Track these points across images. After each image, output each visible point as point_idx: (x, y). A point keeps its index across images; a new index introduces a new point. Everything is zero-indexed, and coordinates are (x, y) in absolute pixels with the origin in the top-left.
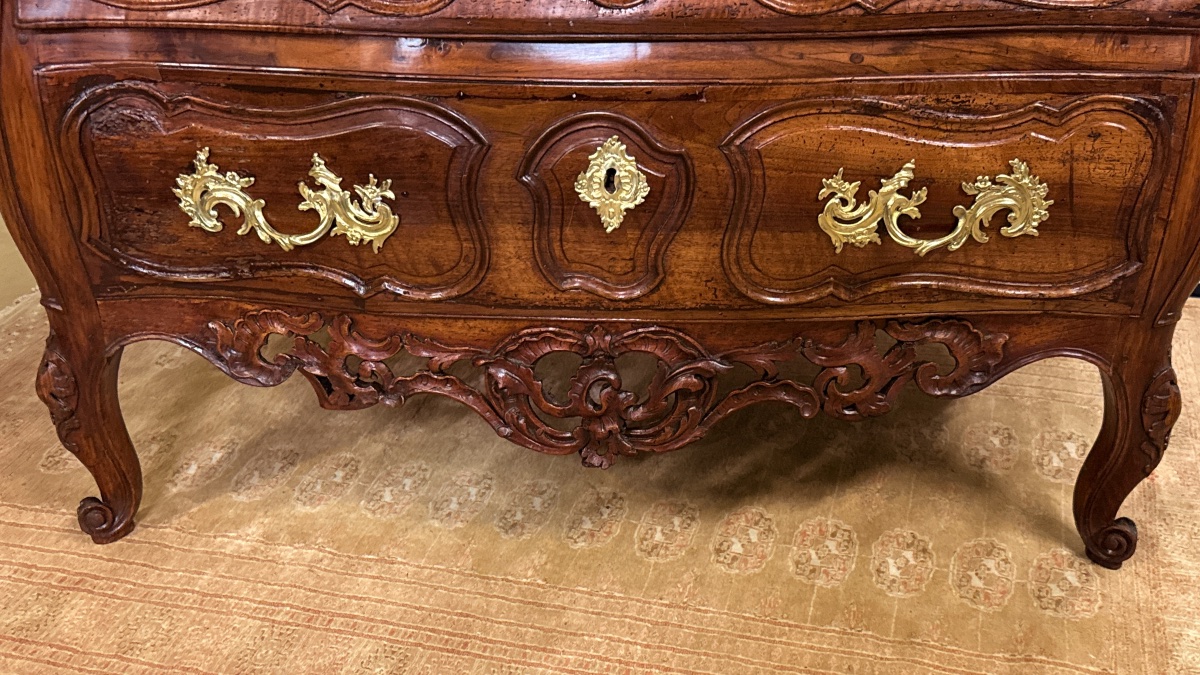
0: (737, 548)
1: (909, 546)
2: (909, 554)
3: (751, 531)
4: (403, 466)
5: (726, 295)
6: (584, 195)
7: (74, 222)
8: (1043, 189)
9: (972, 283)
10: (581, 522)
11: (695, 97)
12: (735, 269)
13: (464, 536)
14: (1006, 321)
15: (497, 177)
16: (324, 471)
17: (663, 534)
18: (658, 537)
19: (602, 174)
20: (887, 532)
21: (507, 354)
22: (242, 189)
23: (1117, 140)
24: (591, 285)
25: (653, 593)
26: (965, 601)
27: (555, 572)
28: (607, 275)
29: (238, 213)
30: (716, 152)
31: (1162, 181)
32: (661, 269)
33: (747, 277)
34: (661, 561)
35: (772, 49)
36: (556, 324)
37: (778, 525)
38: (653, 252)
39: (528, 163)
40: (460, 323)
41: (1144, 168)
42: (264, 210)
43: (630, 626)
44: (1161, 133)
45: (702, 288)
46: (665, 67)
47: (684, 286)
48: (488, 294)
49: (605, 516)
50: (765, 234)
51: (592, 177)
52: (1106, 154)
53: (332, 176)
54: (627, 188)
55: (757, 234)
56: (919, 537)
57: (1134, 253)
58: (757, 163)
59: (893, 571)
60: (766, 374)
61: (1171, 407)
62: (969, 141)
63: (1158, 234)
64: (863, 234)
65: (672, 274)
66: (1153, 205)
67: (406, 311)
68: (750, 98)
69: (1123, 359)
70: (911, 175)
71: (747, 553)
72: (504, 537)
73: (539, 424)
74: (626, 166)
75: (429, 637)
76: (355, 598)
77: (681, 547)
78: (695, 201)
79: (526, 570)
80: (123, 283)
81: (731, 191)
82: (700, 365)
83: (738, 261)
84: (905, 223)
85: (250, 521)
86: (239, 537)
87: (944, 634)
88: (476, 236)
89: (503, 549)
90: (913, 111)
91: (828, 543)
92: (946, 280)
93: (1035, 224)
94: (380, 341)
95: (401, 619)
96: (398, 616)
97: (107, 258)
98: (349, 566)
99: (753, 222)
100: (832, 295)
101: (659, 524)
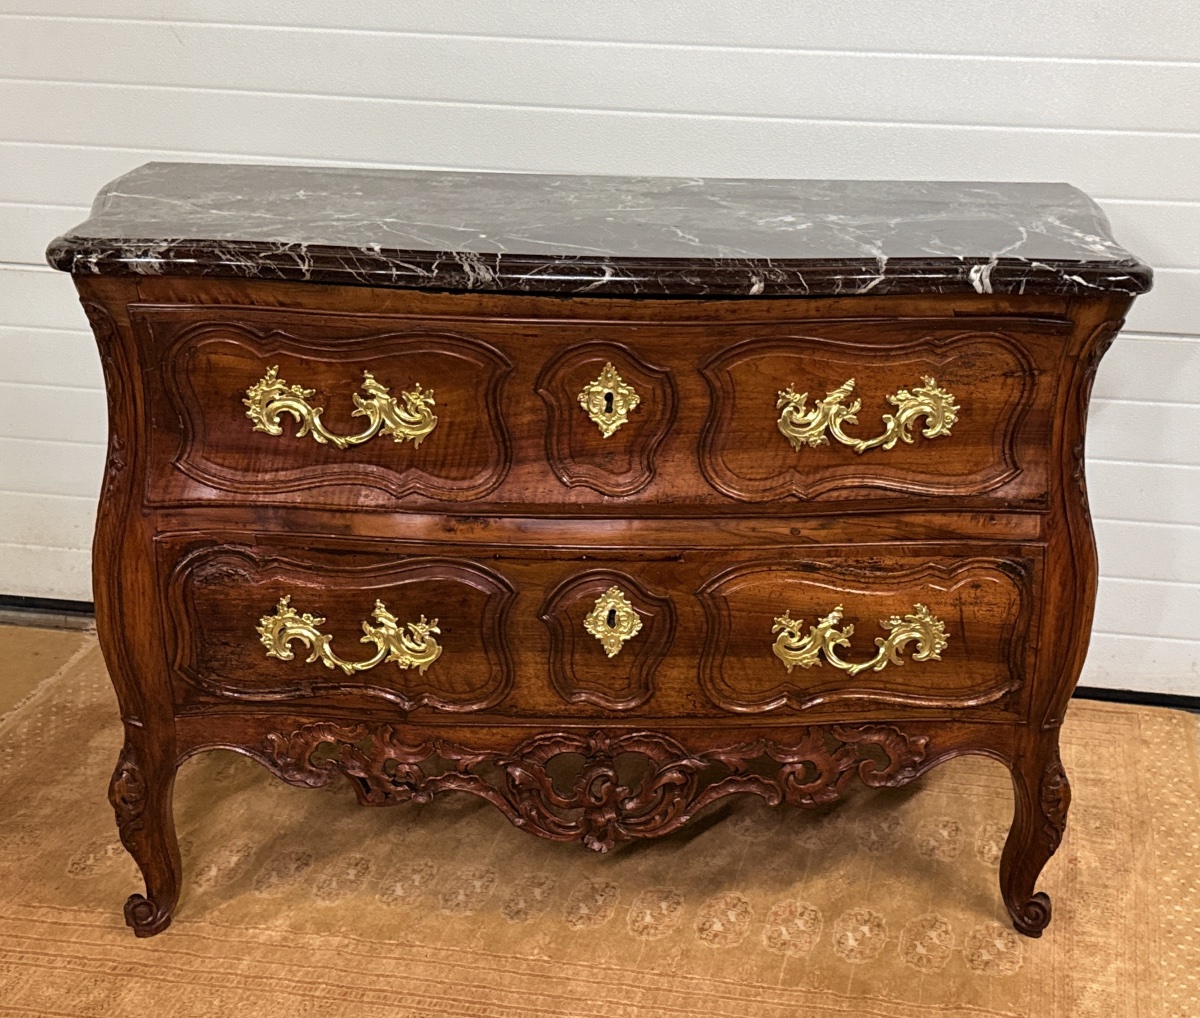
0: (718, 927)
1: (866, 922)
2: (865, 929)
3: (730, 913)
4: (411, 863)
5: (703, 706)
6: (590, 629)
7: (170, 654)
8: (941, 626)
9: (895, 696)
10: (579, 908)
11: (675, 559)
12: (709, 686)
13: (474, 922)
14: (925, 726)
15: (524, 615)
16: (338, 870)
17: (652, 916)
18: (648, 919)
19: (606, 613)
20: (848, 911)
21: (523, 756)
22: (315, 627)
23: (992, 590)
24: (594, 698)
25: (646, 964)
26: (910, 964)
27: (558, 950)
28: (607, 690)
29: (308, 646)
30: (692, 598)
31: (1030, 620)
32: (651, 686)
33: (720, 691)
34: (651, 939)
35: (732, 525)
36: (564, 730)
37: (753, 908)
38: (644, 673)
39: (547, 606)
40: (485, 731)
41: (1015, 610)
42: (331, 644)
43: (627, 992)
44: (1024, 584)
45: (684, 701)
46: (652, 537)
47: (670, 699)
48: (511, 706)
49: (600, 903)
50: (732, 659)
51: (597, 616)
52: (986, 600)
53: (391, 616)
54: (625, 624)
55: (726, 659)
56: (875, 914)
57: (1015, 675)
58: (724, 606)
59: (852, 942)
60: (737, 770)
61: (1061, 795)
62: (883, 590)
63: (1031, 660)
64: (808, 658)
65: (660, 689)
66: (1024, 638)
67: (441, 721)
68: (717, 559)
69: (1019, 757)
70: (840, 615)
71: (727, 930)
72: (511, 922)
73: (548, 815)
74: (624, 608)
75: (452, 1006)
76: (383, 976)
77: (669, 927)
78: (677, 634)
79: (534, 948)
80: (201, 702)
81: (705, 626)
82: (684, 762)
83: (711, 680)
84: (839, 650)
85: (276, 914)
86: (267, 929)
87: (891, 990)
88: (503, 660)
89: (511, 932)
90: (838, 569)
91: (797, 921)
92: (875, 694)
93: (938, 651)
94: (416, 746)
95: (425, 991)
96: (423, 989)
97: (193, 683)
98: (372, 949)
99: (722, 650)
100: (785, 705)
101: (648, 908)
